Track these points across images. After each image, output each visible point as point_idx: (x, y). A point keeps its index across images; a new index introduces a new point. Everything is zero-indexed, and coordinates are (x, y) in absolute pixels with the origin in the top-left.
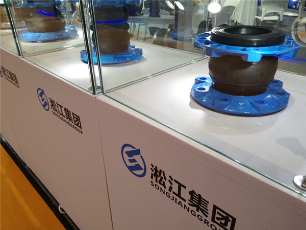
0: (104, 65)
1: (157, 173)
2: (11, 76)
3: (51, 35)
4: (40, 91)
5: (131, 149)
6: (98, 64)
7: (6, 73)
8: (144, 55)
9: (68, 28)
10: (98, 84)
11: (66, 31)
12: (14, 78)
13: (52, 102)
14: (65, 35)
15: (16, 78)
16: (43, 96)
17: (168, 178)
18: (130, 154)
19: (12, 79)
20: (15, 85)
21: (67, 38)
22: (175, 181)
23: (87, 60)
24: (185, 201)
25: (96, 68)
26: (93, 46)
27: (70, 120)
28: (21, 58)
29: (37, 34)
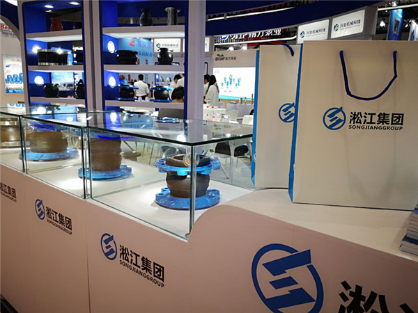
0: (94, 179)
1: (124, 251)
2: (9, 190)
3: (53, 155)
4: (38, 202)
5: (107, 237)
6: (90, 179)
7: (4, 189)
8: (132, 172)
9: (69, 149)
10: (89, 192)
11: (68, 152)
12: (12, 192)
13: (49, 210)
14: (66, 156)
15: (14, 192)
16: (41, 206)
17: (130, 253)
18: (106, 242)
19: (10, 193)
20: (12, 199)
21: (68, 158)
22: (135, 254)
23: (82, 176)
24: (139, 267)
25: (88, 181)
26: (88, 167)
27: (63, 223)
28: (25, 174)
29: (40, 154)
